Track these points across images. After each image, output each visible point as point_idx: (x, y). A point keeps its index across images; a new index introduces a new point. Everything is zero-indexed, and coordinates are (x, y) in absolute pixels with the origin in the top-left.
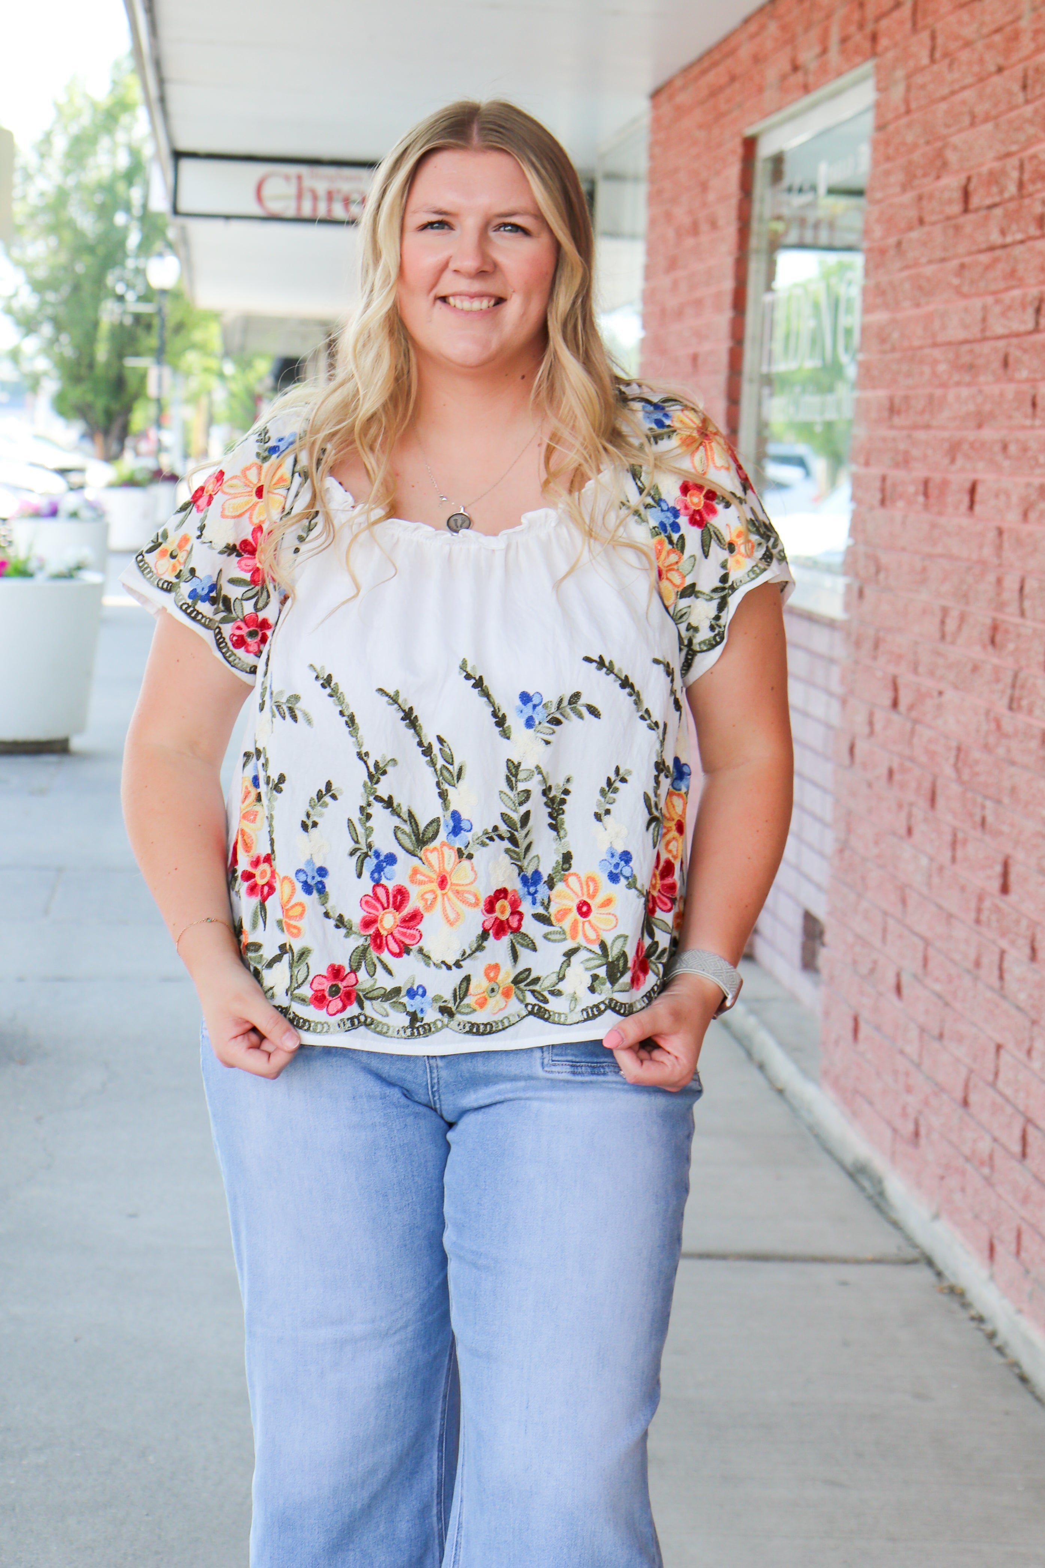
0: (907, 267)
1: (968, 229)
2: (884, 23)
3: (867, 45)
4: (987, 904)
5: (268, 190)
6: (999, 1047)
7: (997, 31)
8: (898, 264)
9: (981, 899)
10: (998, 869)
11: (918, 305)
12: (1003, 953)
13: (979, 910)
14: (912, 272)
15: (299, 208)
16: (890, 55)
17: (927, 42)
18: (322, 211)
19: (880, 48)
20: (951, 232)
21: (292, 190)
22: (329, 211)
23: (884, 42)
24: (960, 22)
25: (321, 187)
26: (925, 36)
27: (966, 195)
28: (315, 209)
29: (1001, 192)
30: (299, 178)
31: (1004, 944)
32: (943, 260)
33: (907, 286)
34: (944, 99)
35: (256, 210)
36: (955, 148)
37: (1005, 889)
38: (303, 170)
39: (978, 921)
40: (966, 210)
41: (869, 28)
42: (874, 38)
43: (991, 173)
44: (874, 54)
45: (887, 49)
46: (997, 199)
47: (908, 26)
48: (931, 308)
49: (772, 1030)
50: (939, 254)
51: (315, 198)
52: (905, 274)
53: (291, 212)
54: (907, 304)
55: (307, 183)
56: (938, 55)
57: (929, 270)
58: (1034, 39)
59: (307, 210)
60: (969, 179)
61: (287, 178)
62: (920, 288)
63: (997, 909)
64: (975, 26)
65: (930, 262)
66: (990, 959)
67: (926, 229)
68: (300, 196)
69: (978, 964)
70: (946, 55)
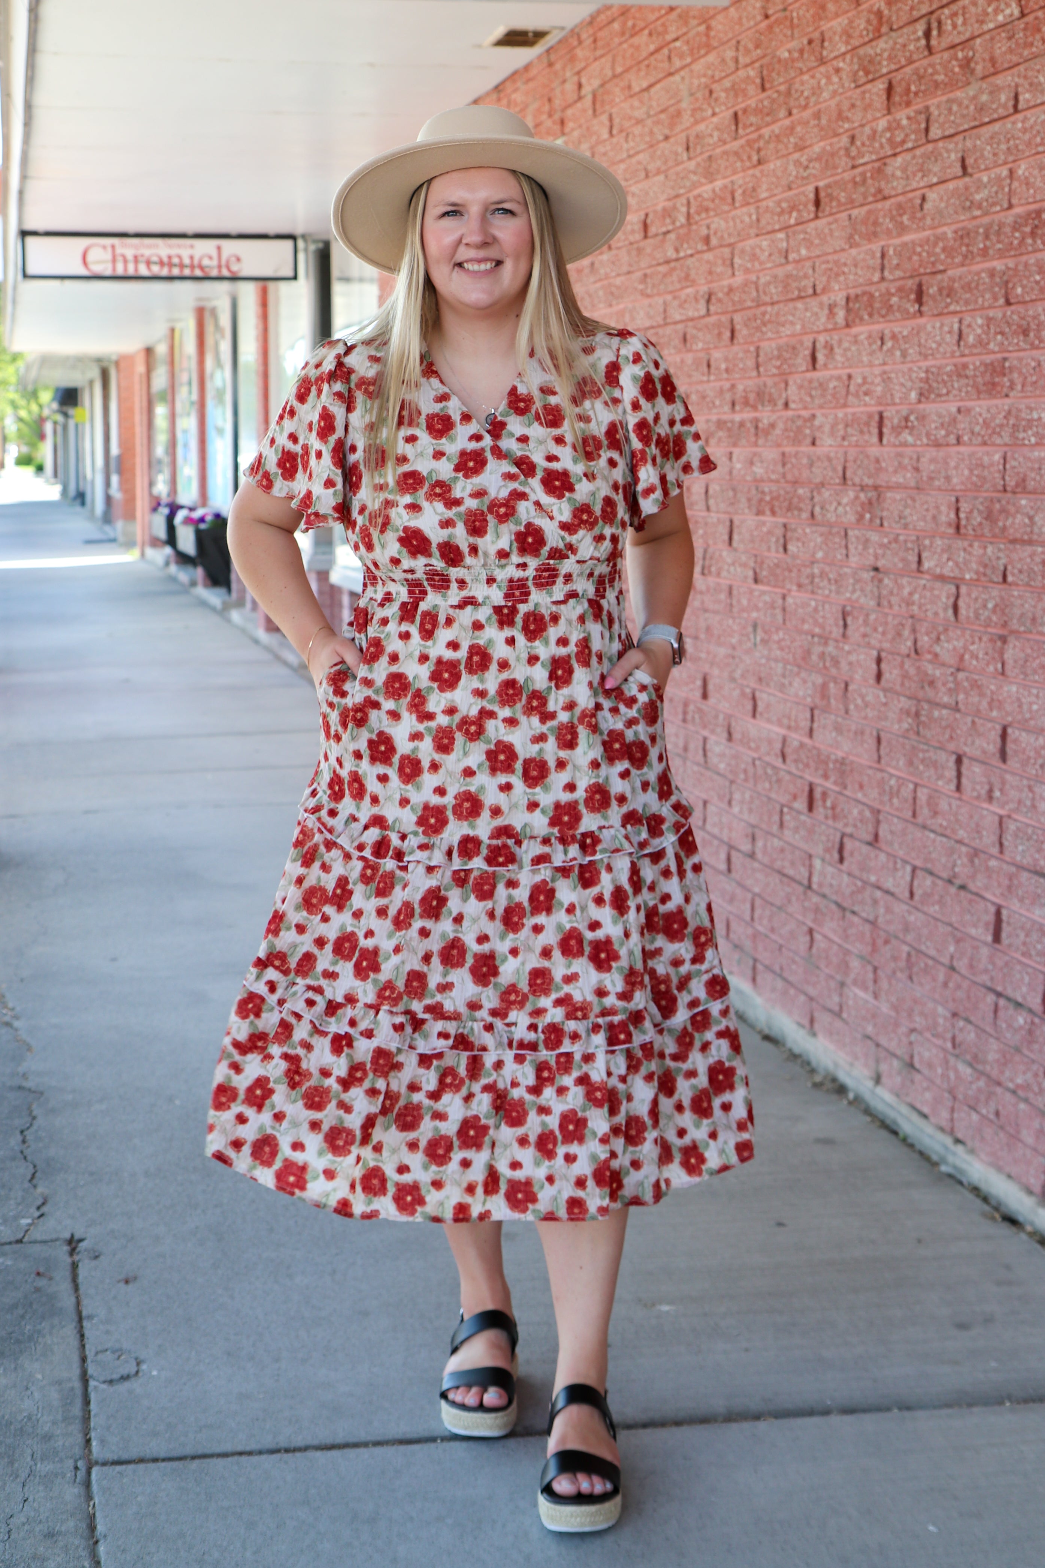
0: (600, 280)
1: (648, 250)
2: (569, 112)
3: (557, 128)
4: (691, 707)
5: (90, 257)
6: (705, 803)
7: (662, 111)
8: (592, 279)
9: (686, 705)
10: (699, 683)
11: (611, 306)
12: (705, 740)
13: (685, 713)
14: (605, 282)
15: (114, 269)
16: (576, 134)
17: (607, 123)
18: (131, 271)
19: (567, 130)
20: (634, 253)
21: (108, 256)
22: (136, 270)
23: (570, 125)
24: (632, 107)
25: (129, 253)
26: (604, 118)
27: (645, 226)
28: (126, 269)
29: (673, 223)
30: (113, 247)
31: (705, 733)
32: (629, 273)
33: (601, 293)
34: (622, 161)
35: (83, 272)
36: (633, 195)
37: (705, 696)
38: (115, 241)
39: (684, 720)
40: (646, 237)
41: (557, 117)
42: (562, 122)
43: (664, 209)
44: (563, 133)
45: (573, 130)
46: (670, 227)
47: (590, 112)
48: (621, 306)
50: (625, 269)
51: (125, 261)
52: (598, 285)
53: (108, 272)
54: (601, 305)
55: (119, 251)
56: (615, 132)
57: (618, 281)
58: (692, 115)
59: (120, 271)
60: (647, 215)
61: (104, 247)
62: (612, 293)
63: (700, 710)
64: (644, 109)
65: (618, 275)
66: (695, 746)
67: (614, 252)
68: (114, 261)
69: (686, 749)
70: (621, 131)
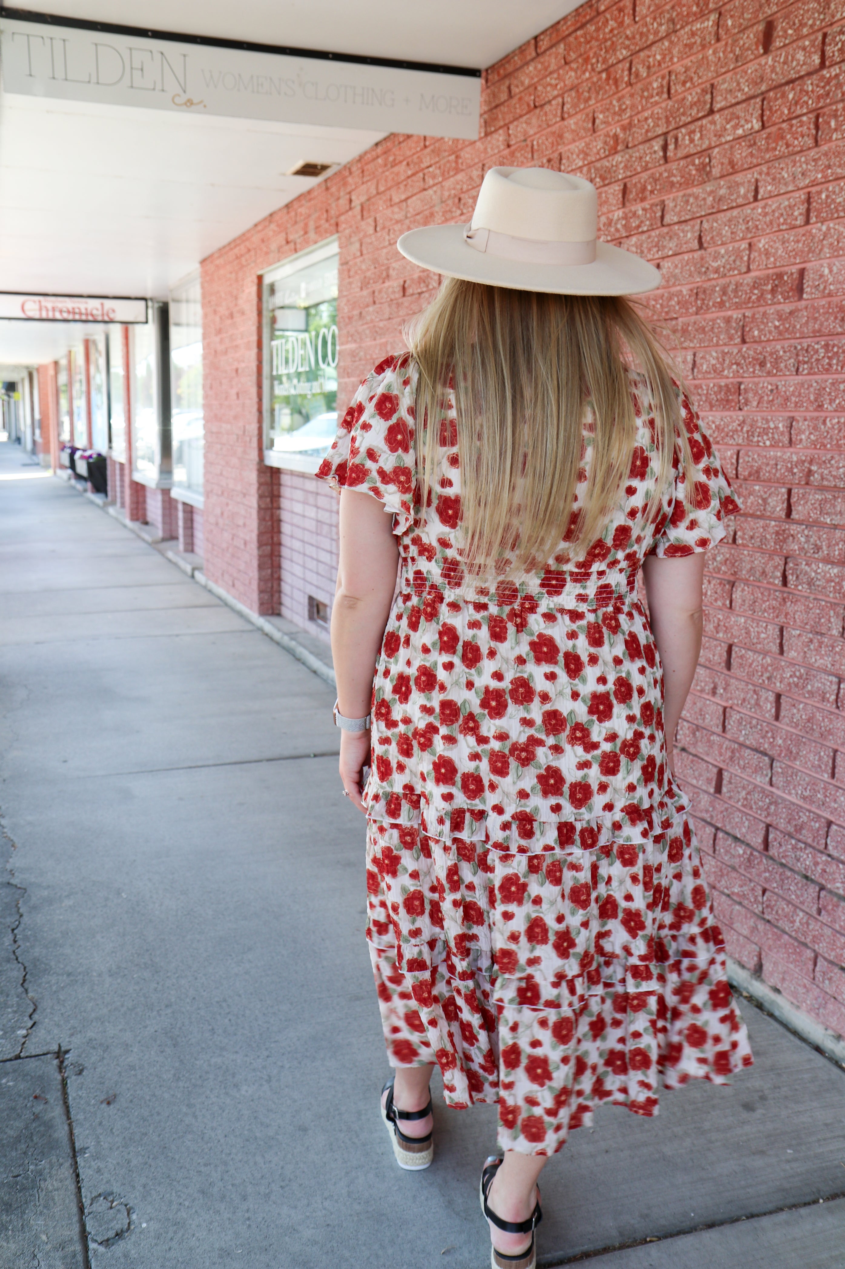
0: (367, 323)
1: (406, 304)
2: (342, 218)
3: (333, 228)
5: (27, 307)
7: (418, 214)
8: (360, 323)
11: (375, 339)
14: (371, 325)
15: (41, 314)
16: (347, 231)
17: (373, 224)
18: (51, 316)
19: (340, 229)
20: (394, 306)
21: (37, 307)
22: (54, 315)
23: (342, 226)
24: (393, 213)
25: (50, 306)
26: (371, 221)
27: (404, 289)
28: (47, 314)
29: (427, 286)
30: (40, 302)
32: (390, 319)
33: (368, 332)
34: (384, 247)
35: (22, 315)
36: (394, 269)
38: (41, 298)
40: (404, 295)
41: (333, 221)
42: (337, 225)
43: (420, 278)
44: (337, 232)
45: (345, 229)
46: (424, 289)
47: (359, 217)
48: (383, 340)
49: (305, 647)
50: (386, 316)
51: (47, 310)
52: (365, 327)
53: (37, 316)
54: (368, 339)
55: (43, 304)
56: (378, 229)
57: (381, 324)
58: (443, 215)
59: (44, 315)
60: (405, 282)
61: (34, 302)
62: (377, 332)
64: (403, 213)
65: (381, 320)
67: (377, 306)
68: (40, 310)
70: (384, 228)
